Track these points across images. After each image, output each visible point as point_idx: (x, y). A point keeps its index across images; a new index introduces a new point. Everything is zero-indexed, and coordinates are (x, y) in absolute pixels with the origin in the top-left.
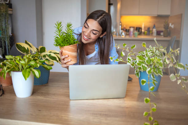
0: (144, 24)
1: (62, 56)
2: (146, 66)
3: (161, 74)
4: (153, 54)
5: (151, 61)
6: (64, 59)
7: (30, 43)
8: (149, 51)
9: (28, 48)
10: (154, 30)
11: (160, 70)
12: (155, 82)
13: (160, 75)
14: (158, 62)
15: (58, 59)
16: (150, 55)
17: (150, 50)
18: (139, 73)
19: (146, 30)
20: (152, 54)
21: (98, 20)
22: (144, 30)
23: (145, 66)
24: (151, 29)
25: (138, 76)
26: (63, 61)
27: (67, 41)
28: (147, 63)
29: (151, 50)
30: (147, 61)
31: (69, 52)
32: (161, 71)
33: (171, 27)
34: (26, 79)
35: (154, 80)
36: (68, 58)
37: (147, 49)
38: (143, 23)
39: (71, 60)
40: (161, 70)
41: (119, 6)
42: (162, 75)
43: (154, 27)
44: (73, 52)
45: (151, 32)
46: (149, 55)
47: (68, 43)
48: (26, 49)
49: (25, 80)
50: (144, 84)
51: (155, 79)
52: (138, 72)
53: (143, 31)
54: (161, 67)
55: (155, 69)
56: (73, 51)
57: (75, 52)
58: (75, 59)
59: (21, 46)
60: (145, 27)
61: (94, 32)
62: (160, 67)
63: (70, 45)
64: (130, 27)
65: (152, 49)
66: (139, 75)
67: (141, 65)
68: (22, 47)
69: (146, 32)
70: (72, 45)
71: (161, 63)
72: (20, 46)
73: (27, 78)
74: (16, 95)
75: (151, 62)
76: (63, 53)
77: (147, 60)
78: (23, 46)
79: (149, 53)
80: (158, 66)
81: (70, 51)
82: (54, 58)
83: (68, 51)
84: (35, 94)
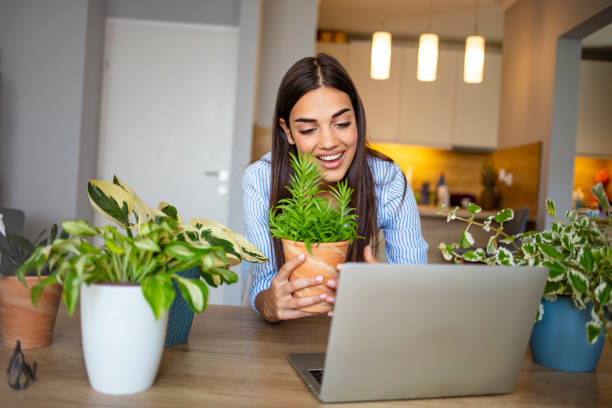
2: (583, 277)
4: (583, 240)
9: (125, 203)
10: (443, 192)
19: (418, 191)
21: (321, 80)
23: (578, 277)
24: (432, 188)
29: (577, 226)
33: (503, 182)
34: (156, 316)
43: (442, 181)
45: (432, 198)
46: (573, 242)
48: (121, 206)
59: (101, 192)
61: (341, 120)
66: (542, 312)
67: (568, 273)
68: (106, 197)
72: (98, 192)
77: (582, 258)
78: (108, 194)
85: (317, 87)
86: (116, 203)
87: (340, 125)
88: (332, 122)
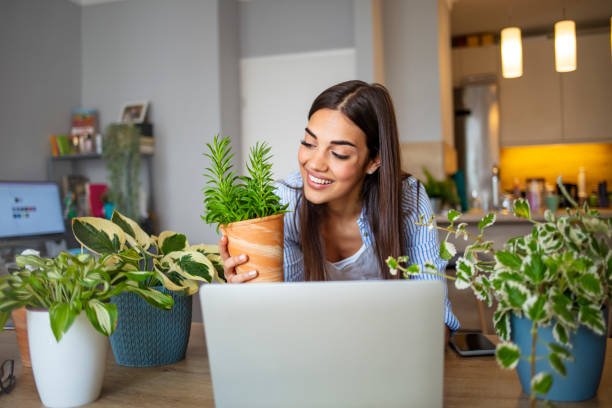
0: (586, 173)
1: (229, 256)
2: (523, 289)
3: (594, 322)
4: (559, 244)
5: (544, 267)
6: (234, 270)
7: (129, 221)
8: (544, 234)
9: (116, 236)
11: (593, 307)
12: (562, 356)
13: (589, 326)
14: (577, 275)
15: (212, 272)
16: (549, 249)
17: (547, 227)
18: (508, 324)
19: (594, 192)
20: (556, 242)
21: (342, 105)
22: (586, 191)
23: (517, 290)
25: (506, 333)
26: (231, 276)
27: (242, 202)
28: (527, 278)
29: (549, 229)
30: (529, 270)
31: (250, 245)
32: (594, 312)
34: (58, 337)
35: (557, 348)
36: (249, 264)
37: (539, 226)
38: (582, 169)
39: (258, 274)
40: (598, 308)
41: (494, 117)
42: (600, 327)
44: (265, 244)
45: (611, 198)
46: (544, 247)
47: (246, 210)
48: (111, 238)
49: (54, 339)
50: (513, 365)
51: (569, 345)
52: (504, 317)
53: (582, 194)
54: (592, 294)
55: (566, 303)
56: (266, 240)
57: (273, 243)
58: (273, 269)
59: (92, 227)
60: (588, 183)
61: (340, 150)
62: (589, 294)
63: (255, 216)
64: (529, 181)
65: (556, 223)
66: (509, 330)
67: (503, 285)
68: (97, 232)
69: (594, 197)
70: (259, 219)
71: (591, 276)
72: (88, 227)
73: (63, 333)
74: (38, 399)
75: (547, 273)
76: (230, 246)
77: (527, 266)
78: (99, 229)
79: (545, 238)
80: (580, 290)
81: (252, 241)
82: (200, 270)
83: (246, 239)
84: (109, 397)
85: (335, 108)
86: (107, 237)
87: (335, 155)
88: (329, 148)
